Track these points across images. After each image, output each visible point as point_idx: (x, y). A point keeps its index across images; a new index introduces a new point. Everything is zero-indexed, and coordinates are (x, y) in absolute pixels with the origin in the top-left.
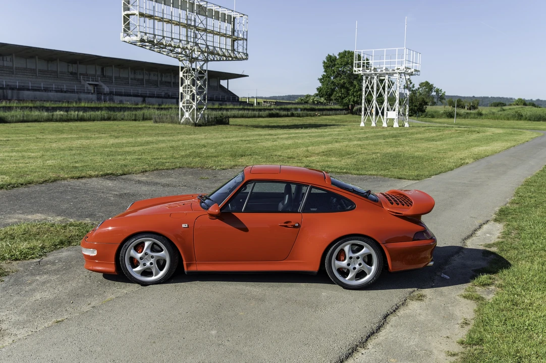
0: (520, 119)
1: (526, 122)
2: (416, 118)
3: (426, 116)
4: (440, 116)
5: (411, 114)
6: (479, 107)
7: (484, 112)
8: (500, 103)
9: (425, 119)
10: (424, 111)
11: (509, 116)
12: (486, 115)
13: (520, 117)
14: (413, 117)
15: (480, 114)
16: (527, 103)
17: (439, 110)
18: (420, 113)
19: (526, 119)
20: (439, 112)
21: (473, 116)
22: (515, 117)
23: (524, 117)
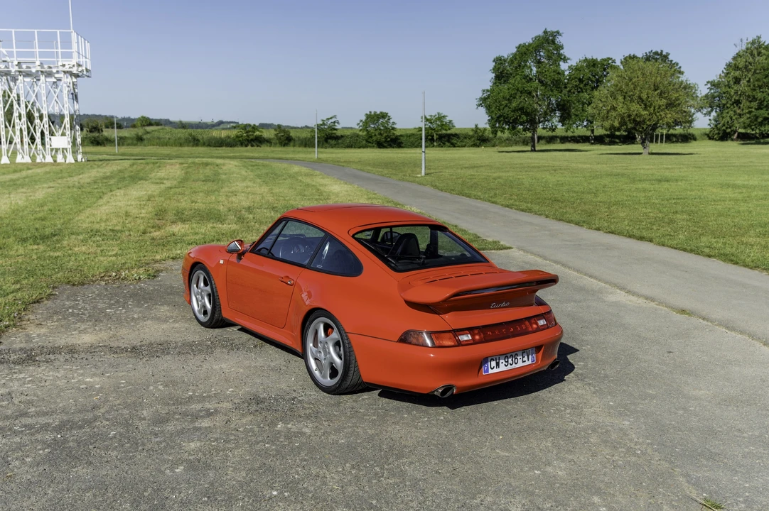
0: (197, 145)
1: (205, 148)
11: (182, 141)
12: (148, 139)
13: (195, 142)
15: (140, 139)
19: (204, 145)
22: (190, 142)
23: (201, 141)
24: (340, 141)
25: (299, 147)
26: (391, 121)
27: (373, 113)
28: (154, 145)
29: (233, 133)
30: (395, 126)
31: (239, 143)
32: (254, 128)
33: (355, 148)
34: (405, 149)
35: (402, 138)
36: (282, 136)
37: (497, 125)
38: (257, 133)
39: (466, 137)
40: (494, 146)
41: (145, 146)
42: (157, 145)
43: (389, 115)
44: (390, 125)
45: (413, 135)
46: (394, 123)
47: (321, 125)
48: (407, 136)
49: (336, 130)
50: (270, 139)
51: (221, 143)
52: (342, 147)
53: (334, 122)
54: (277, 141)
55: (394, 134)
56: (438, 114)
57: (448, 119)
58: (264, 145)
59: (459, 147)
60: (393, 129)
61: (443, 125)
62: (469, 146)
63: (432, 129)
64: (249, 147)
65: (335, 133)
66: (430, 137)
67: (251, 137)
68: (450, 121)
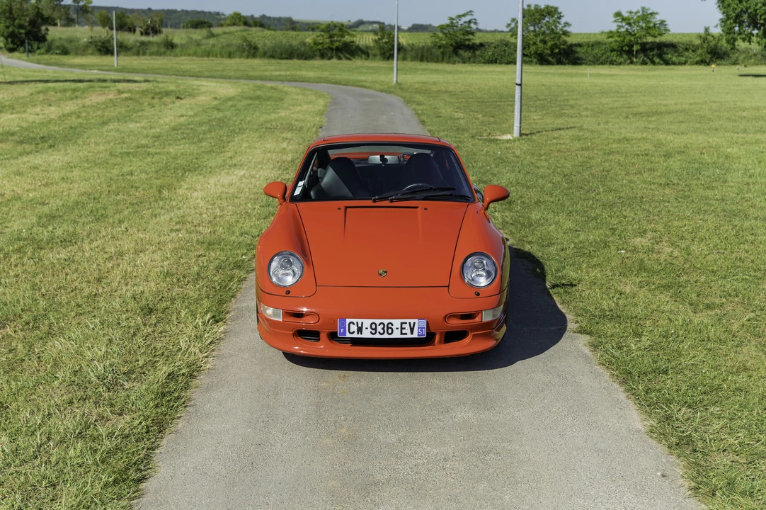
0: (254, 56)
1: (266, 61)
2: (24, 56)
3: (48, 51)
4: (82, 51)
5: (11, 46)
6: (164, 30)
7: (176, 40)
8: (201, 21)
9: (46, 57)
10: (42, 39)
11: (232, 49)
12: (182, 45)
13: (252, 51)
14: (16, 54)
15: (170, 46)
16: (251, 22)
17: (78, 35)
18: (35, 45)
20: (78, 40)
21: (154, 49)
22: (244, 50)
23: (261, 50)
24: (478, 53)
25: (412, 61)
26: (563, 21)
27: (533, 8)
28: (189, 55)
29: (309, 38)
30: (567, 29)
31: (318, 53)
32: (343, 29)
33: (500, 63)
34: (583, 67)
35: (579, 49)
36: (386, 43)
37: (737, 29)
38: (347, 39)
39: (689, 47)
40: (735, 63)
41: (176, 56)
42: (195, 54)
43: (559, 10)
44: (560, 27)
45: (598, 43)
46: (567, 24)
47: (448, 26)
48: (588, 46)
49: (472, 34)
50: (368, 48)
51: (290, 54)
52: (480, 62)
53: (470, 22)
54: (378, 52)
55: (565, 42)
56: (643, 9)
57: (658, 18)
58: (357, 57)
59: (674, 64)
60: (565, 33)
61: (650, 28)
62: (692, 64)
63: (630, 34)
64: (334, 61)
65: (469, 40)
66: (626, 48)
67: (337, 44)
68: (662, 22)
